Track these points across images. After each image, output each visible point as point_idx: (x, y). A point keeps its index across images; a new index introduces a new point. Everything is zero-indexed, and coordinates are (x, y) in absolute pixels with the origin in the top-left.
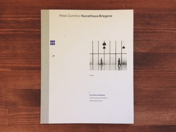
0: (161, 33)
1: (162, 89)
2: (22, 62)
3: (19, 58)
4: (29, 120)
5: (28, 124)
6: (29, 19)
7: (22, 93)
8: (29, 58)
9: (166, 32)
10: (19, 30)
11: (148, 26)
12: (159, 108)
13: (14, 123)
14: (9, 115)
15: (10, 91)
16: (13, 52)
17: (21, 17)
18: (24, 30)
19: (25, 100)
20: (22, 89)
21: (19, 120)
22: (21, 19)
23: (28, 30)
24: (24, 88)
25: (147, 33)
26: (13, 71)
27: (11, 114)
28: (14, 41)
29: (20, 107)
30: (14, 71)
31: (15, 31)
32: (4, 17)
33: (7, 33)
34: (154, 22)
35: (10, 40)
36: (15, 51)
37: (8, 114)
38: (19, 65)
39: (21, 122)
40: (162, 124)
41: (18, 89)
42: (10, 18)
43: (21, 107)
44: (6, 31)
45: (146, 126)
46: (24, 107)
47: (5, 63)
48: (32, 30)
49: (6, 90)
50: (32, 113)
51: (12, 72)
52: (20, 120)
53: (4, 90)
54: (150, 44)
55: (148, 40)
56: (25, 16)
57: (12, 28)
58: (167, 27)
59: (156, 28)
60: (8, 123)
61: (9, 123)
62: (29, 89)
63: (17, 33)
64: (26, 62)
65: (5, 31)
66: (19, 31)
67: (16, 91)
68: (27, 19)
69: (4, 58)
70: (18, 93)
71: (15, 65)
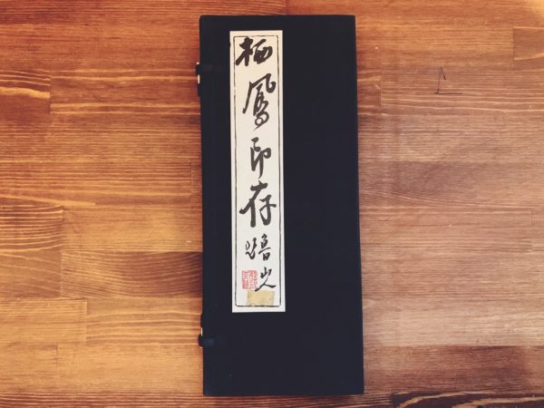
0: (468, 114)
1: (473, 254)
2: (123, 184)
3: (114, 176)
4: (138, 330)
5: (137, 339)
6: (141, 78)
7: (123, 262)
8: (140, 176)
9: (482, 111)
10: (118, 105)
11: (437, 96)
12: (465, 301)
13: (103, 337)
14: (89, 317)
15: (92, 257)
16: (102, 161)
17: (121, 75)
18: (130, 105)
19: (128, 280)
20: (121, 253)
21: (115, 330)
22: (123, 80)
23: (139, 105)
24: (128, 250)
25: (435, 113)
26: (100, 207)
27: (95, 315)
28: (105, 132)
29: (117, 297)
30: (104, 206)
31: (106, 109)
32: (81, 75)
33: (88, 113)
34: (450, 87)
35: (94, 132)
36: (105, 158)
37: (88, 313)
38: (117, 193)
39: (120, 334)
40: (471, 342)
41: (112, 253)
42: (96, 76)
43: (121, 297)
44: (85, 107)
45: (432, 347)
46: (127, 297)
47: (82, 189)
48: (149, 105)
49: (82, 255)
50: (146, 313)
51: (100, 210)
52: (117, 330)
53: (77, 254)
54: (442, 141)
55: (438, 132)
56: (131, 70)
57: (100, 101)
58: (482, 100)
59: (458, 102)
60: (88, 338)
61: (90, 338)
62: (138, 253)
63: (112, 112)
64: (134, 184)
65: (82, 109)
66: (118, 109)
67: (108, 257)
68: (138, 78)
69: (79, 176)
70: (112, 262)
71: (106, 192)
